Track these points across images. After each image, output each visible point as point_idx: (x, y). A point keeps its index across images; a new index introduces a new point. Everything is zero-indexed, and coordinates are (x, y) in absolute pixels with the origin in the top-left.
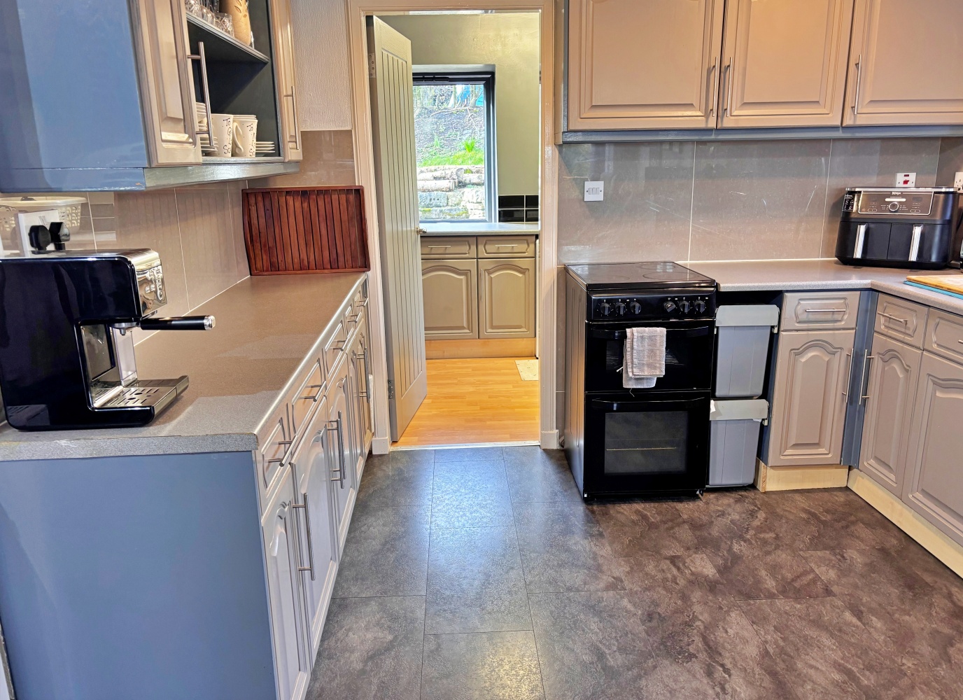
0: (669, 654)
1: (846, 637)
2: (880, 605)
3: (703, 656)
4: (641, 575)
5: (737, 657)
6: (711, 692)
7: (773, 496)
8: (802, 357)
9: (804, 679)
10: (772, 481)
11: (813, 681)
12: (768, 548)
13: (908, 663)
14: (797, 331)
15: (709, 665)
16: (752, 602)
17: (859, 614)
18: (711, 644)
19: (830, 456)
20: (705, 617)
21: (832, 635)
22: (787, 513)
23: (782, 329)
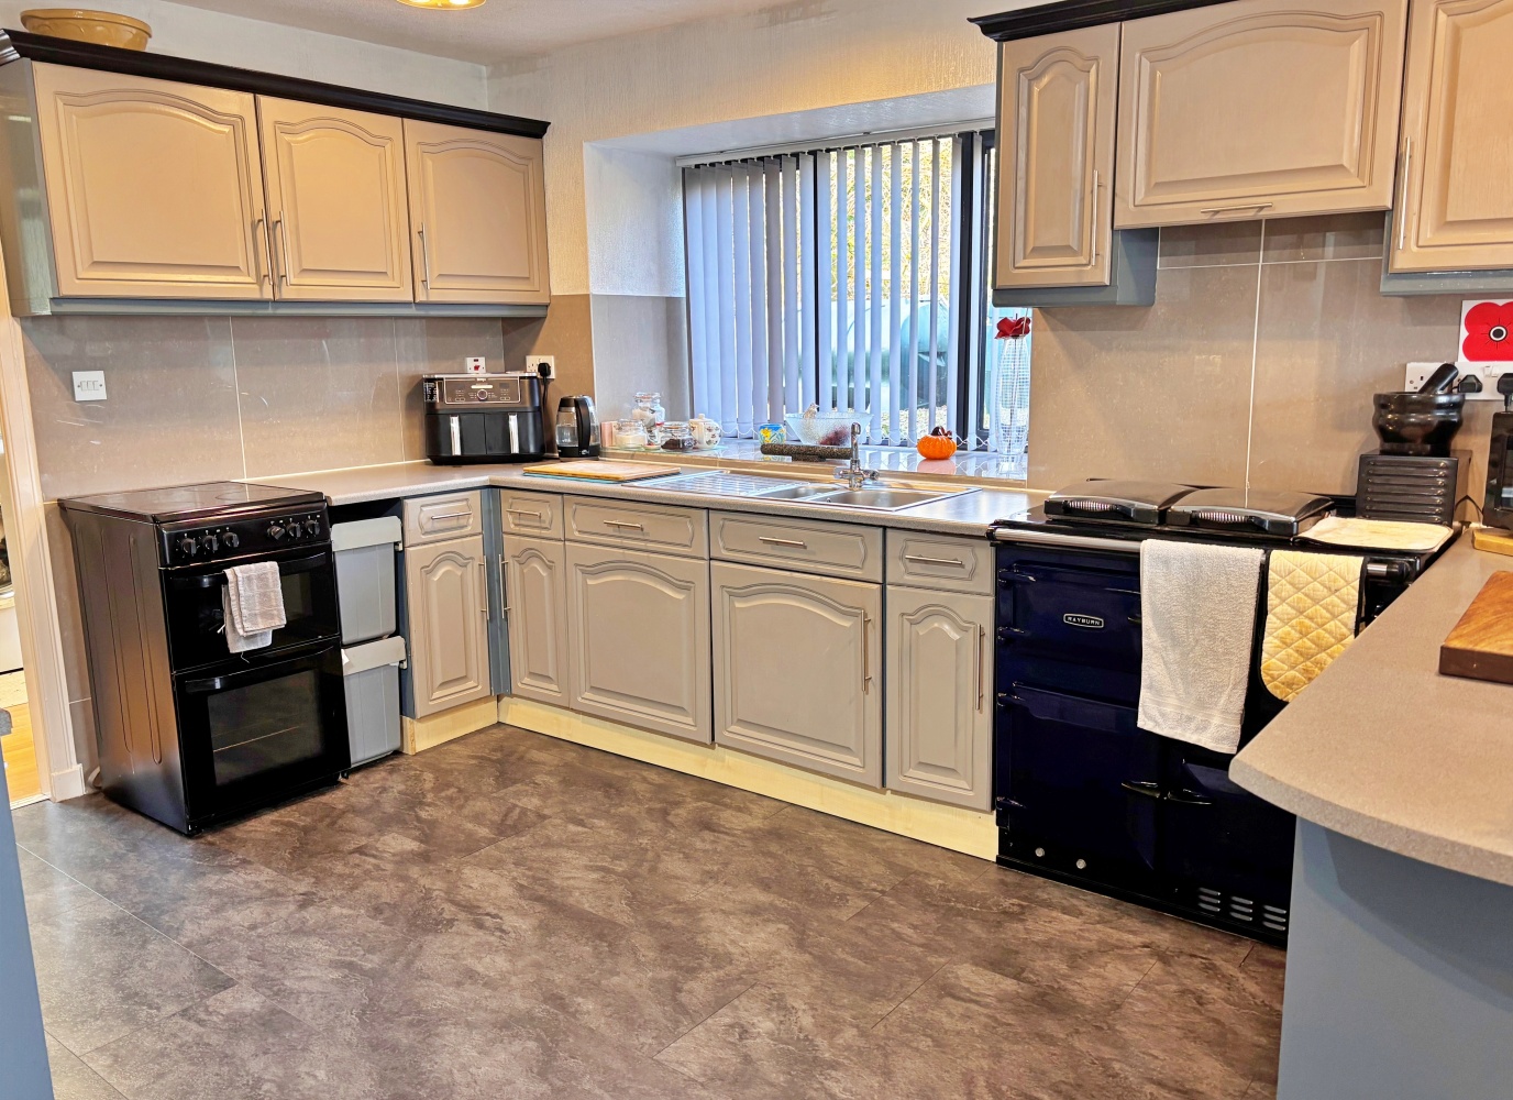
0: (426, 931)
1: (581, 844)
2: (593, 808)
3: (462, 916)
4: (333, 879)
5: (498, 902)
6: (492, 939)
7: (428, 755)
8: (435, 576)
9: (568, 891)
10: (423, 737)
11: (577, 888)
12: (458, 803)
13: (644, 841)
14: (425, 544)
15: (474, 920)
16: (477, 854)
17: (581, 823)
18: (464, 903)
19: (480, 687)
20: (439, 884)
21: (569, 848)
22: (455, 766)
23: (407, 544)
